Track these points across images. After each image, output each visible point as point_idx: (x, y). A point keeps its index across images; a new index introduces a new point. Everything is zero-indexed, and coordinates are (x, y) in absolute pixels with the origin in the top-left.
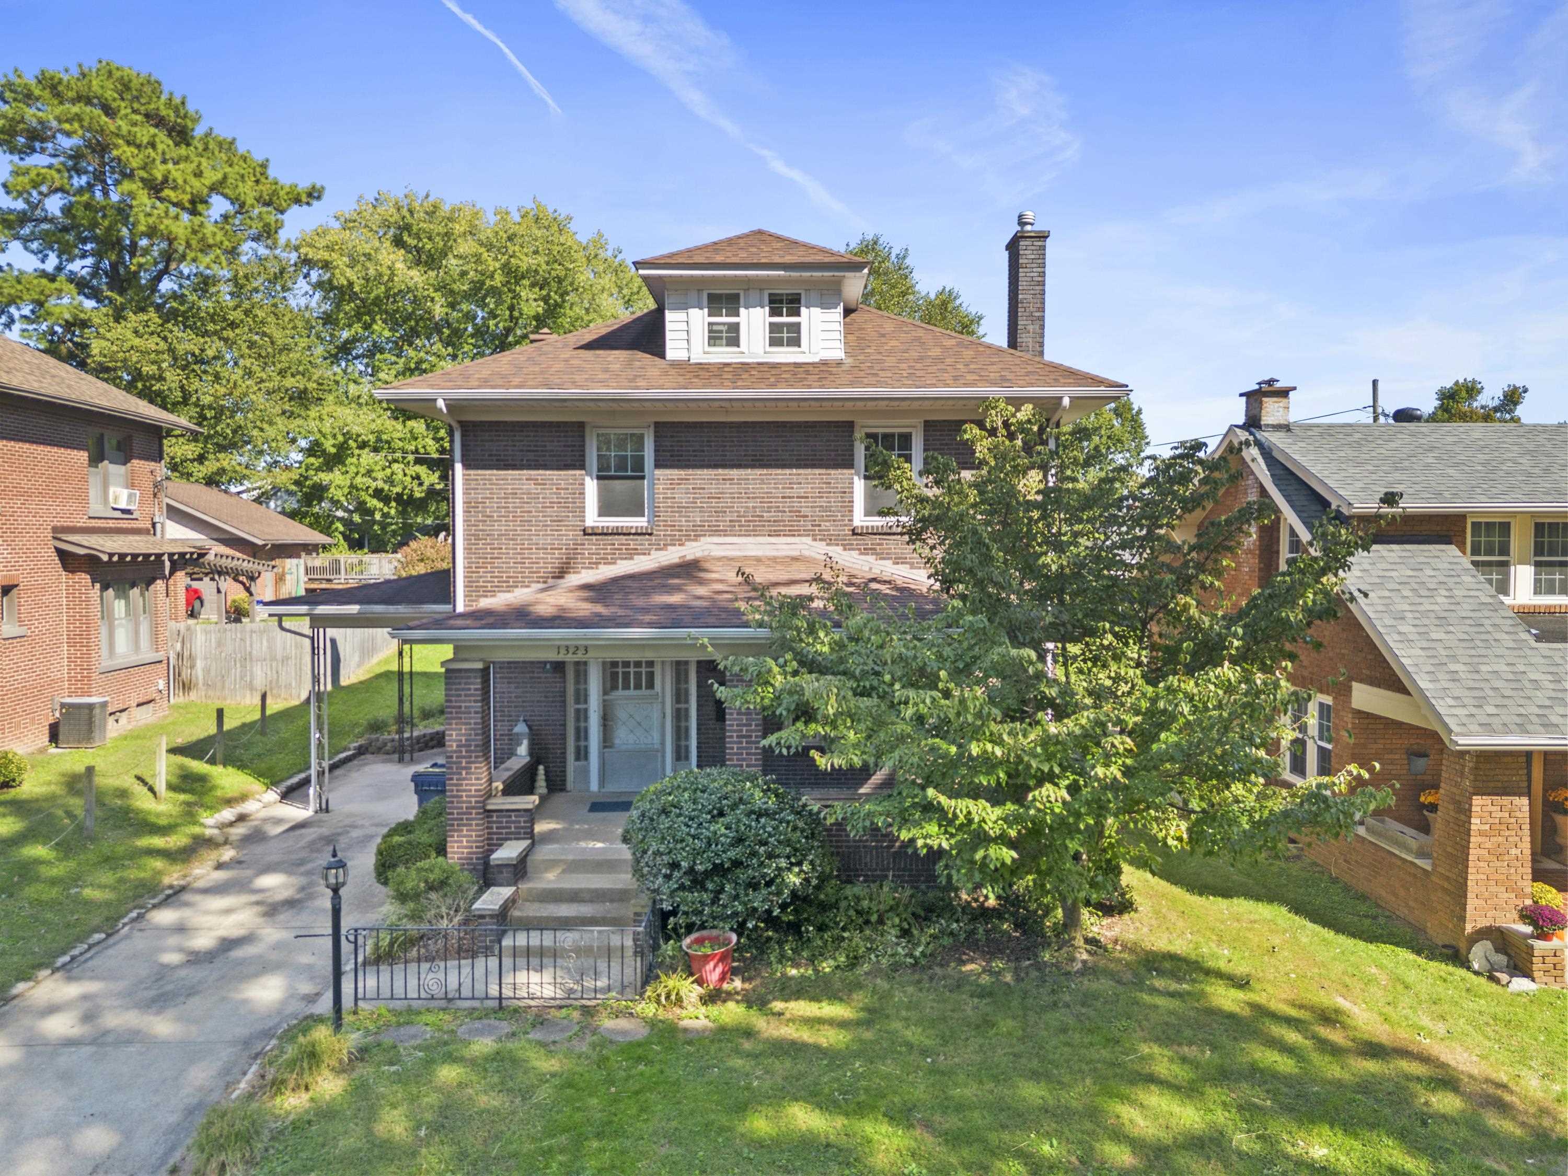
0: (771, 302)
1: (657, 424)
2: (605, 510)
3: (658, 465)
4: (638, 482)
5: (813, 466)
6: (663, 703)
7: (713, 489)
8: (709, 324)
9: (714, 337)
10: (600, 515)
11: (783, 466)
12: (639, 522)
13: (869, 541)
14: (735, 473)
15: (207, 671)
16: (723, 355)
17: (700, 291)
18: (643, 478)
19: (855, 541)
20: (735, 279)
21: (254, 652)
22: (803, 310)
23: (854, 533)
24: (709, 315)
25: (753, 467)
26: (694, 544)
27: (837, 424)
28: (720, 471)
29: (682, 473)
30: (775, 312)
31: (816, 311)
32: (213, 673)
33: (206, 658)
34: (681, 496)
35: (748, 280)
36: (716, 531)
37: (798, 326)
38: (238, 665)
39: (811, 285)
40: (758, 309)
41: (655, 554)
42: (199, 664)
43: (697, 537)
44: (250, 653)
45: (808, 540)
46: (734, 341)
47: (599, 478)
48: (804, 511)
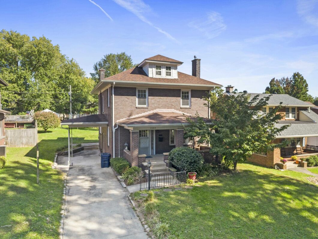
0: (166, 68)
1: (149, 88)
2: (139, 104)
3: (149, 96)
4: (145, 99)
5: (174, 97)
6: (149, 139)
7: (158, 100)
8: (156, 71)
9: (157, 74)
10: (138, 105)
11: (170, 97)
12: (145, 106)
13: (183, 109)
14: (162, 98)
15: (11, 140)
16: (158, 77)
17: (155, 65)
18: (146, 98)
19: (181, 110)
20: (161, 64)
21: (23, 135)
22: (171, 70)
23: (181, 108)
24: (156, 69)
25: (165, 97)
26: (155, 110)
27: (178, 90)
28: (159, 97)
29: (153, 97)
30: (167, 70)
31: (173, 70)
32: (12, 140)
33: (10, 137)
34: (153, 101)
35: (163, 64)
36: (159, 108)
37: (170, 72)
38: (19, 138)
39: (173, 66)
40: (164, 69)
41: (148, 112)
42: (9, 138)
43: (155, 109)
44: (22, 136)
45: (174, 109)
46: (160, 74)
47: (138, 98)
48: (173, 104)
